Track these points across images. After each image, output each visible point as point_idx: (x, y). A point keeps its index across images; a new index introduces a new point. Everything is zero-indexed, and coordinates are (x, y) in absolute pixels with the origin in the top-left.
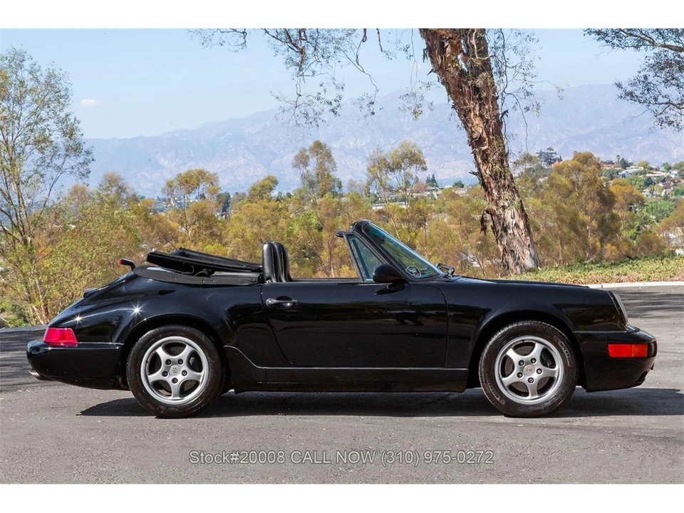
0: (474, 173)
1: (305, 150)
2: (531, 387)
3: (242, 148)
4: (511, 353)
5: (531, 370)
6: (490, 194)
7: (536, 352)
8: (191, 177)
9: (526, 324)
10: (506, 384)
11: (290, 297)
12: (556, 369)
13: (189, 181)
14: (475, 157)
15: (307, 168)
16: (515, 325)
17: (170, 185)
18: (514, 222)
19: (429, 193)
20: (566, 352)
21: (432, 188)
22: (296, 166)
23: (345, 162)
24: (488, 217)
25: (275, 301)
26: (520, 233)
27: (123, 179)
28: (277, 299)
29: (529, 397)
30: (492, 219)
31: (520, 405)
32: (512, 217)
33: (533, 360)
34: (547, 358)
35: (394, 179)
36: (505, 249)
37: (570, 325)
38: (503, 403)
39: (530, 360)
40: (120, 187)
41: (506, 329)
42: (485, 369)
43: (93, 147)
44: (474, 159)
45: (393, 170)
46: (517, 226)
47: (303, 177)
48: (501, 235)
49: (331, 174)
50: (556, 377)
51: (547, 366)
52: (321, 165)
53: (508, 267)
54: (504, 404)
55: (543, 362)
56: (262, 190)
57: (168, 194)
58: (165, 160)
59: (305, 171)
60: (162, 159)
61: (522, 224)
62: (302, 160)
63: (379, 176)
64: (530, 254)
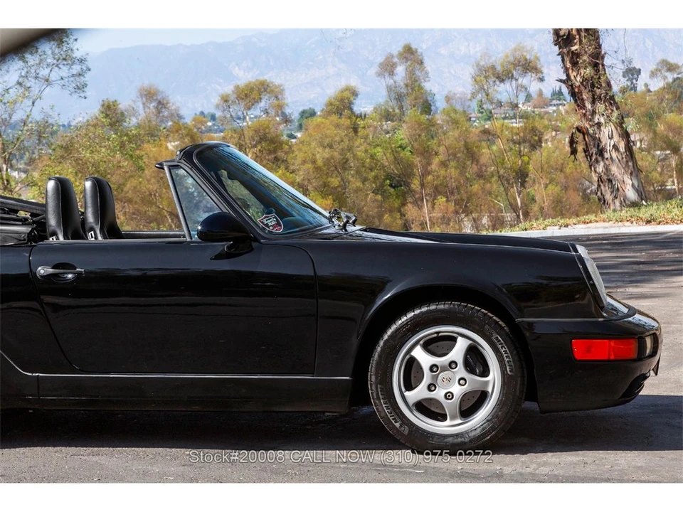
0: (561, 81)
1: (392, 56)
2: (450, 406)
3: (332, 54)
4: (419, 354)
5: (449, 380)
6: (583, 106)
7: (458, 351)
8: (252, 90)
9: (441, 307)
10: (411, 402)
11: (75, 265)
12: (490, 378)
13: (250, 94)
14: (563, 60)
15: (395, 78)
16: (424, 309)
17: (225, 100)
18: (612, 143)
19: (555, 108)
20: (505, 351)
21: (558, 102)
22: (380, 75)
23: (455, 72)
24: (579, 137)
25: (50, 271)
26: (620, 158)
27: (162, 92)
28: (53, 268)
29: (448, 422)
30: (584, 139)
31: (433, 435)
32: (608, 135)
33: (453, 364)
34: (475, 361)
35: (504, 91)
36: (600, 179)
37: (512, 308)
38: (406, 430)
39: (447, 363)
40: (160, 103)
41: (410, 315)
42: (376, 378)
43: (88, 54)
44: (561, 62)
45: (502, 81)
46: (616, 148)
47: (389, 89)
48: (596, 159)
49: (423, 85)
50: (490, 390)
51: (476, 375)
52: (411, 74)
53: (604, 201)
54: (406, 433)
55: (469, 367)
56: (342, 105)
57: (224, 110)
58: (240, 69)
59: (392, 82)
60: (237, 68)
61: (622, 146)
62: (388, 68)
63: (486, 87)
64: (633, 185)
